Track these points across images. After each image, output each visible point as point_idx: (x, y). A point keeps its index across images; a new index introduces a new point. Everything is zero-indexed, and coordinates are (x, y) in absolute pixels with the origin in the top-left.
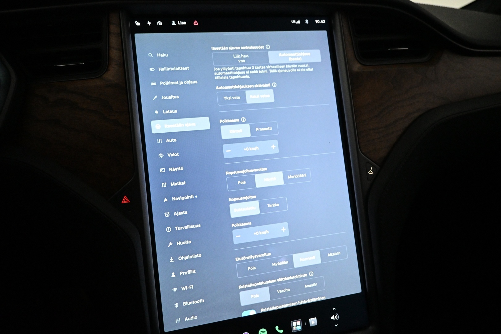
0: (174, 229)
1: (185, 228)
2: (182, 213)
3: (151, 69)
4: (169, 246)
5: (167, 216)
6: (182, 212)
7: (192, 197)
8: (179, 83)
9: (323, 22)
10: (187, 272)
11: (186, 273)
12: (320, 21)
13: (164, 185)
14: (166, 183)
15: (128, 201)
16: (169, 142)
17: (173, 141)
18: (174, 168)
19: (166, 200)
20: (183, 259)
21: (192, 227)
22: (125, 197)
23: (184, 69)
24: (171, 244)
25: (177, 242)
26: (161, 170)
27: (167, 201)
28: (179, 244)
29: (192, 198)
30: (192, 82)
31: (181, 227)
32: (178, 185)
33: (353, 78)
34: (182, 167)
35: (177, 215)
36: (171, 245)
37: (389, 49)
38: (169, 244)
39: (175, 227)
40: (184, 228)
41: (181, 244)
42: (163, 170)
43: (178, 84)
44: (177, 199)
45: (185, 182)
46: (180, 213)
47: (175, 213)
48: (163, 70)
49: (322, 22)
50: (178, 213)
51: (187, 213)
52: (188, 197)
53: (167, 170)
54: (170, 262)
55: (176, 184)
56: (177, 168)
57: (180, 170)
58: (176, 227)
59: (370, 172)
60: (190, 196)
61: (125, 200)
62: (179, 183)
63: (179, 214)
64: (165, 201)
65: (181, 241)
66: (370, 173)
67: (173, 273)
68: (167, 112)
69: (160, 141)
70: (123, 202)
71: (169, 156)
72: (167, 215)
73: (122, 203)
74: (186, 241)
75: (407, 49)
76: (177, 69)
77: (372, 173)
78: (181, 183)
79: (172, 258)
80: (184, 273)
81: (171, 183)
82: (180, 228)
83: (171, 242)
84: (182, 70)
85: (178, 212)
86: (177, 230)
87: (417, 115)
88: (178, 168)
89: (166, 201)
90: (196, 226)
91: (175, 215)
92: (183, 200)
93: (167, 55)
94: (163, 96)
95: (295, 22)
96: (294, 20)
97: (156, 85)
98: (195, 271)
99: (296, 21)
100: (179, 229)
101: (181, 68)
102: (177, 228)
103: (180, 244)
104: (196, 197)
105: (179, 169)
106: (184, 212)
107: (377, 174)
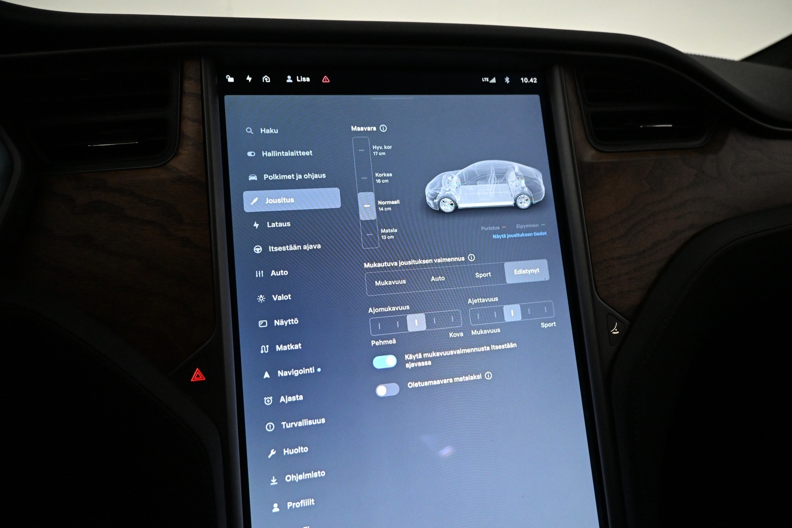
0: (278, 426)
1: (299, 425)
2: (294, 399)
3: (250, 154)
4: (269, 457)
5: (267, 403)
6: (294, 397)
7: (311, 370)
8: (295, 177)
9: (534, 81)
10: (300, 502)
11: (298, 505)
12: (529, 80)
13: (264, 349)
14: (267, 346)
15: (202, 378)
16: (275, 275)
17: (282, 274)
18: (282, 321)
19: (267, 375)
20: (293, 480)
21: (310, 422)
22: (198, 371)
23: (304, 154)
24: (273, 452)
25: (284, 449)
26: (261, 322)
27: (269, 377)
28: (286, 453)
29: (311, 372)
30: (316, 176)
31: (292, 424)
32: (289, 349)
33: (584, 171)
34: (296, 319)
35: (285, 401)
36: (273, 455)
37: (641, 127)
38: (270, 453)
39: (282, 423)
40: (296, 426)
41: (291, 453)
42: (264, 324)
43: (293, 178)
44: (286, 374)
45: (300, 345)
46: (290, 399)
47: (282, 397)
48: (270, 154)
49: (531, 80)
50: (287, 398)
51: (302, 399)
52: (304, 371)
53: (271, 323)
54: (272, 484)
55: (285, 348)
56: (287, 321)
57: (293, 323)
58: (284, 423)
59: (615, 331)
60: (308, 369)
61: (197, 376)
62: (291, 347)
63: (289, 401)
64: (265, 377)
65: (291, 448)
66: (614, 333)
67: (276, 505)
68: (273, 225)
69: (260, 274)
70: (194, 379)
71: (275, 299)
72: (268, 401)
73: (192, 380)
74: (299, 447)
75: (671, 126)
76: (292, 154)
77: (618, 332)
78: (294, 347)
79: (274, 477)
80: (294, 504)
81: (277, 346)
82: (290, 426)
83: (273, 450)
84: (301, 155)
85: (286, 396)
86: (284, 427)
87: (689, 234)
88: (289, 320)
89: (267, 378)
90: (316, 422)
91: (283, 402)
92: (297, 375)
93: (277, 130)
94: (267, 199)
95: (488, 80)
96: (486, 77)
97: (256, 179)
98: (313, 500)
99: (490, 80)
100: (287, 427)
101: (300, 152)
102: (285, 425)
103: (288, 454)
104: (319, 370)
105: (291, 322)
106: (297, 396)
107: (625, 334)
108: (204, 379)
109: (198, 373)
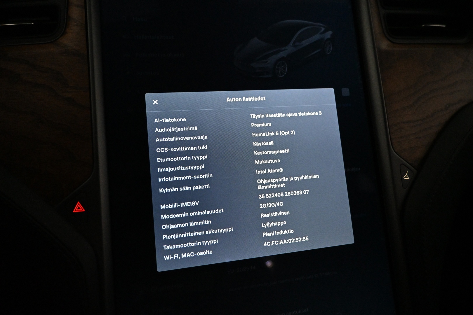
15: (82, 210)
22: (79, 204)
59: (406, 177)
61: (79, 208)
66: (405, 178)
77: (408, 178)
107: (414, 179)
108: (84, 210)
109: (79, 206)
